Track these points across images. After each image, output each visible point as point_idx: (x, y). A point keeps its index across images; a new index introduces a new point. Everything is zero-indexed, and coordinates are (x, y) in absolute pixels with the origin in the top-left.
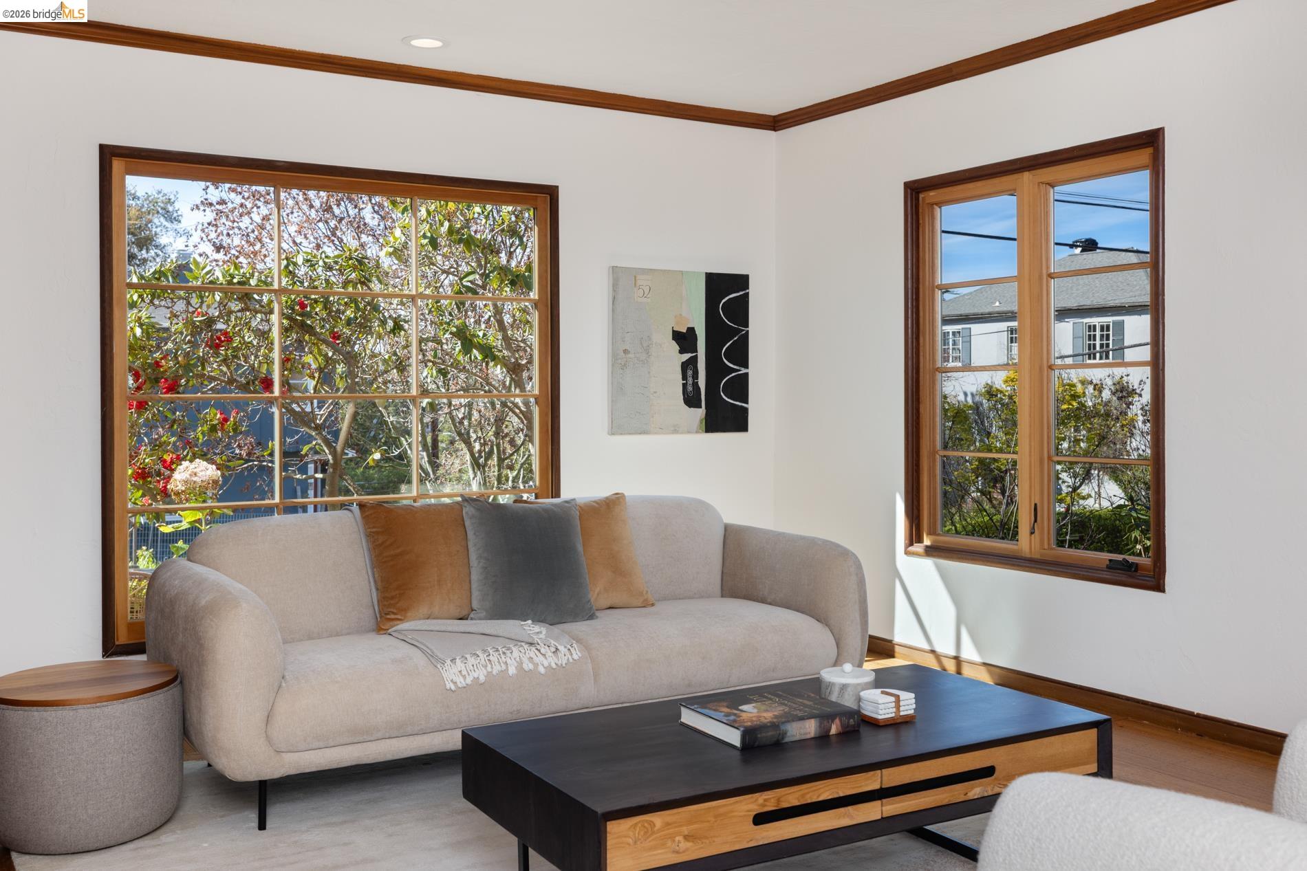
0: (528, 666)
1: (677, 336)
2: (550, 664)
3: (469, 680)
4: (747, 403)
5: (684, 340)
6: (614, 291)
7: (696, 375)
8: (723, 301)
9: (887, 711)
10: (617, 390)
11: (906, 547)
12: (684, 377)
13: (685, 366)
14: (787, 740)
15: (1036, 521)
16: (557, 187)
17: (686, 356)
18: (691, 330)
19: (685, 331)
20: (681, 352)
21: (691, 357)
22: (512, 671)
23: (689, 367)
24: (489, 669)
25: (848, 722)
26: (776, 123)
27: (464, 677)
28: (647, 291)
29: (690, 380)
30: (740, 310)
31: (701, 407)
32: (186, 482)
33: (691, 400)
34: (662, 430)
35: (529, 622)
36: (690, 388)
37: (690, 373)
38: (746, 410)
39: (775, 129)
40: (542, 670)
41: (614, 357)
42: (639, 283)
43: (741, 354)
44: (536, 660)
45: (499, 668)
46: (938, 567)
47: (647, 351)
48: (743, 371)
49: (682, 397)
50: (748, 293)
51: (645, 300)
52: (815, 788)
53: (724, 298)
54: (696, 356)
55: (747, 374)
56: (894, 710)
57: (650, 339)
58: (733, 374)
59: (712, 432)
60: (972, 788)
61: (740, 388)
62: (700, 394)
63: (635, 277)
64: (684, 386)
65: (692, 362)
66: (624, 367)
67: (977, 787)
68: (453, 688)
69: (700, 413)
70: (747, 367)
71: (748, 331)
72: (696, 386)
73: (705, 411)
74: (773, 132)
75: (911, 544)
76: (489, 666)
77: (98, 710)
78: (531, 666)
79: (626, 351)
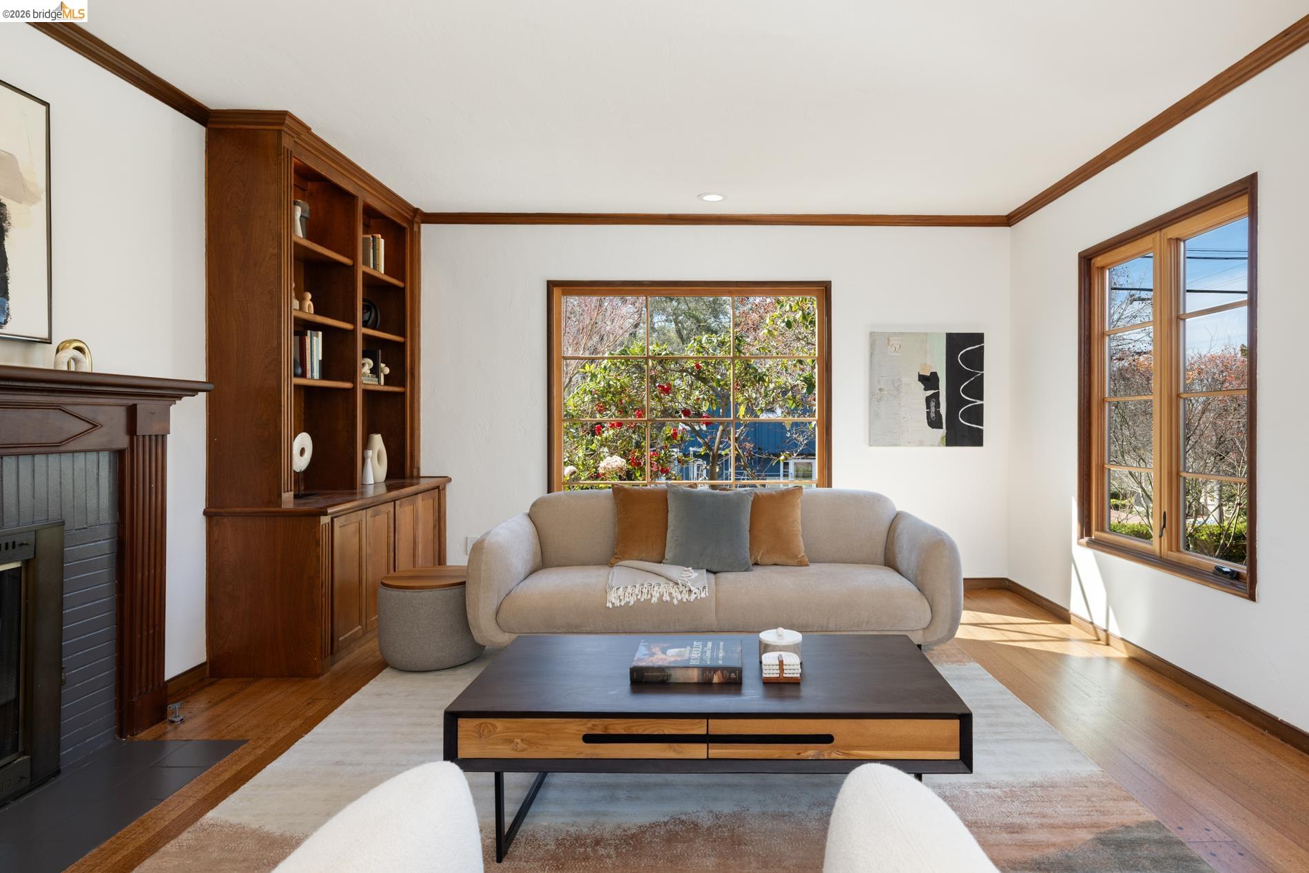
0: (666, 598)
1: (922, 378)
2: (682, 599)
3: (623, 603)
4: (982, 426)
5: (929, 381)
6: (872, 349)
7: (938, 405)
8: (961, 353)
9: (772, 671)
10: (874, 416)
11: (1078, 540)
12: (928, 407)
13: (928, 400)
14: (671, 681)
15: (1164, 526)
16: (830, 282)
17: (930, 393)
18: (934, 375)
19: (929, 375)
20: (925, 390)
21: (934, 393)
22: (654, 600)
23: (932, 400)
24: (639, 597)
25: (730, 675)
26: (1008, 220)
27: (621, 601)
28: (898, 347)
29: (933, 409)
30: (977, 359)
31: (942, 428)
32: (605, 468)
33: (934, 423)
34: (909, 443)
35: (690, 568)
36: (933, 415)
37: (933, 404)
38: (981, 431)
39: (1009, 225)
40: (675, 602)
41: (872, 394)
42: (891, 342)
43: (977, 389)
44: (674, 594)
45: (646, 597)
46: (1096, 557)
47: (898, 389)
48: (979, 402)
49: (926, 421)
50: (983, 346)
51: (897, 354)
52: (640, 724)
53: (962, 350)
54: (939, 392)
55: (982, 405)
56: (778, 671)
57: (900, 381)
58: (970, 405)
59: (952, 446)
60: (806, 750)
61: (977, 415)
62: (942, 419)
63: (888, 338)
64: (928, 413)
65: (936, 396)
66: (879, 400)
67: (811, 750)
68: (611, 606)
69: (942, 432)
70: (981, 398)
71: (983, 374)
72: (938, 414)
73: (946, 431)
74: (1008, 228)
75: (1082, 537)
76: (640, 595)
77: (416, 594)
78: (668, 599)
79: (881, 390)
